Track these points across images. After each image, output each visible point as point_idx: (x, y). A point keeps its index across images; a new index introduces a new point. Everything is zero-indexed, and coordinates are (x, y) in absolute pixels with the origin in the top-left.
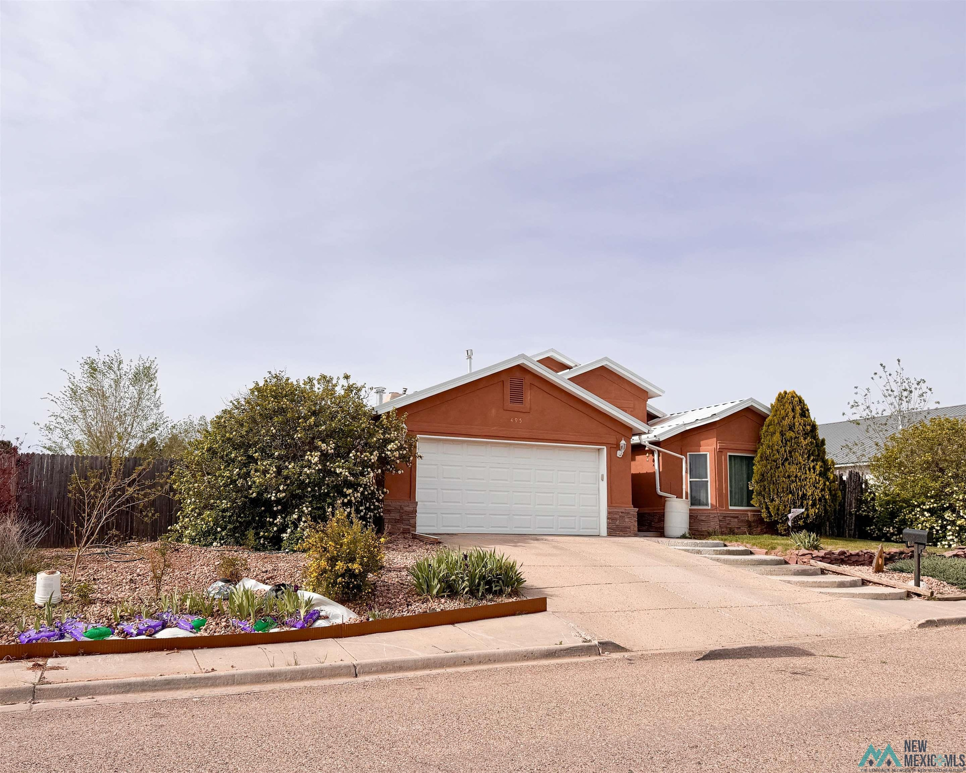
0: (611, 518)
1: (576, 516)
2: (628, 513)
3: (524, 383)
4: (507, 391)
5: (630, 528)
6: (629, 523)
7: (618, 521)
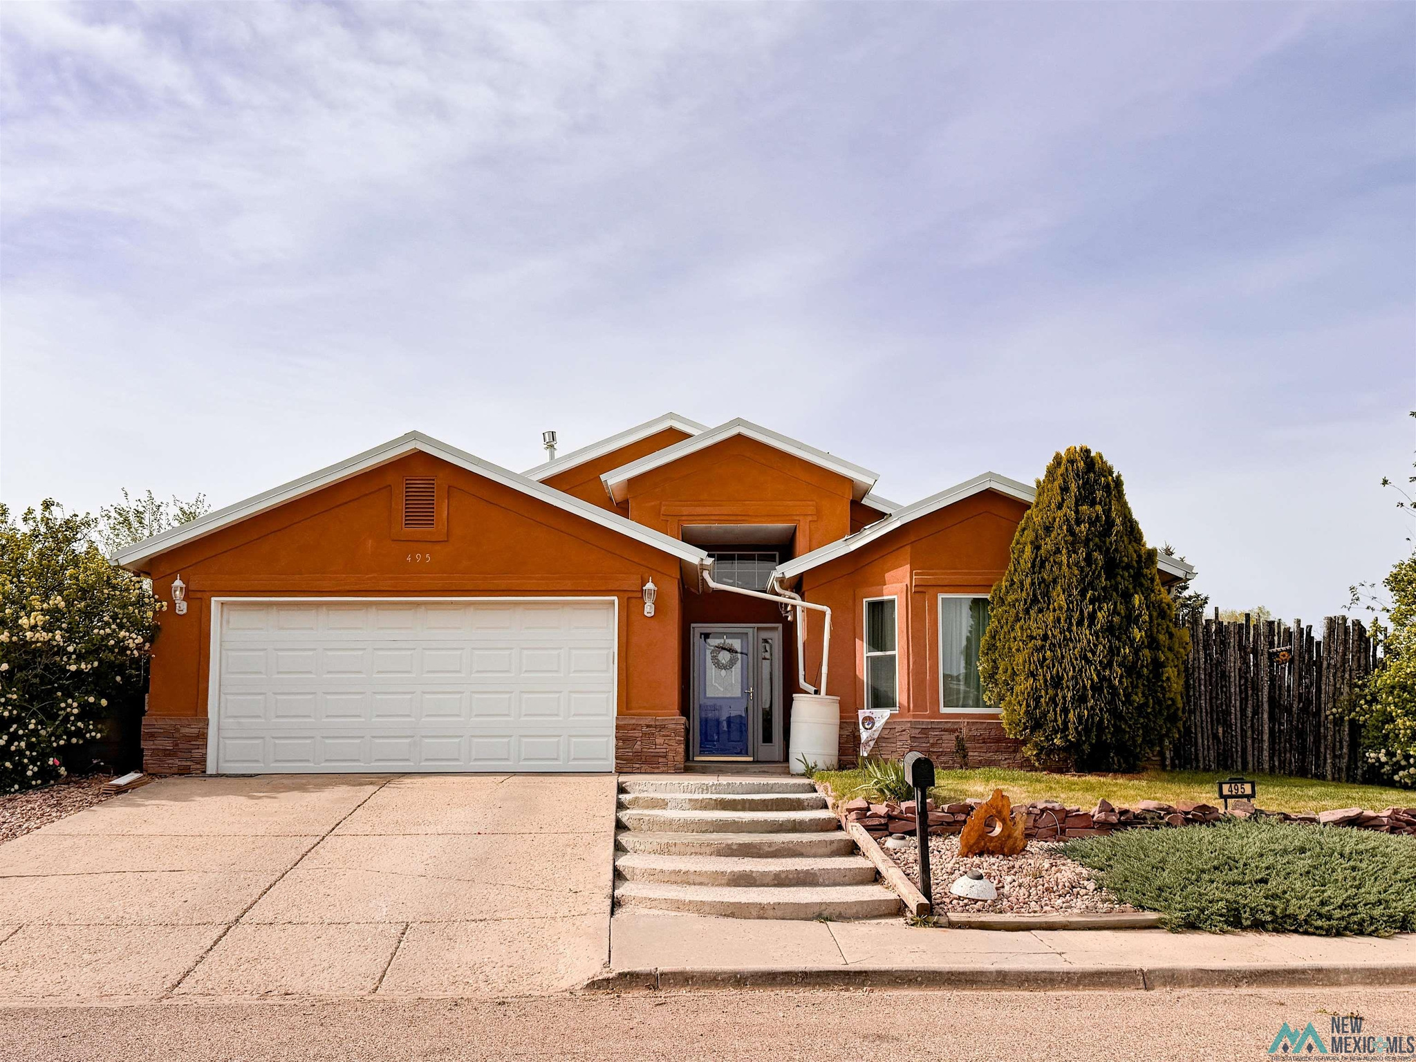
0: (624, 736)
1: (560, 736)
2: (663, 727)
3: (435, 486)
4: (400, 505)
5: (665, 757)
6: (665, 746)
7: (639, 743)
